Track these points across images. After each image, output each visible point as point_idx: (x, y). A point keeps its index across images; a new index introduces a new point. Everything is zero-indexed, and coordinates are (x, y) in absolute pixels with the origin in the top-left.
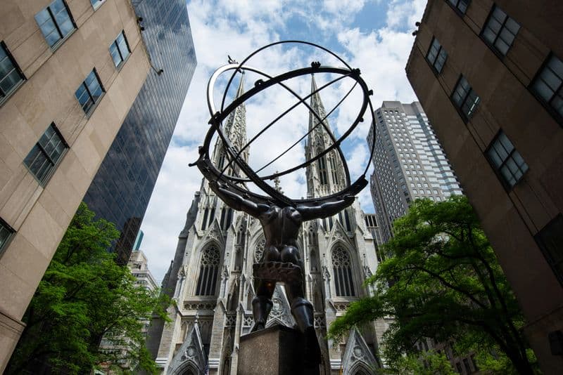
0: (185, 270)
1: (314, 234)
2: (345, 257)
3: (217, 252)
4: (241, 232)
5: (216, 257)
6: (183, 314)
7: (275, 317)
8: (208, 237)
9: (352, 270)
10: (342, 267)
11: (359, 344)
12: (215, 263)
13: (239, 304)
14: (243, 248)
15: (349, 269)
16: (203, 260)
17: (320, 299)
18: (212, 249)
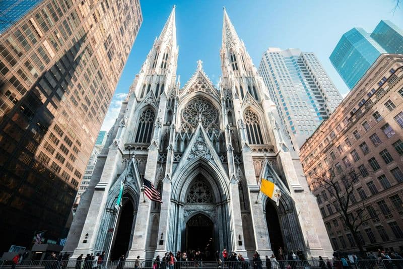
0: (126, 121)
1: (230, 101)
2: (254, 118)
3: (153, 112)
4: (171, 99)
5: (151, 116)
6: (124, 153)
7: (200, 155)
8: (146, 102)
9: (261, 126)
10: (252, 124)
11: (270, 174)
12: (150, 120)
13: (169, 145)
14: (173, 109)
15: (258, 126)
16: (141, 118)
17: (237, 144)
18: (149, 111)
